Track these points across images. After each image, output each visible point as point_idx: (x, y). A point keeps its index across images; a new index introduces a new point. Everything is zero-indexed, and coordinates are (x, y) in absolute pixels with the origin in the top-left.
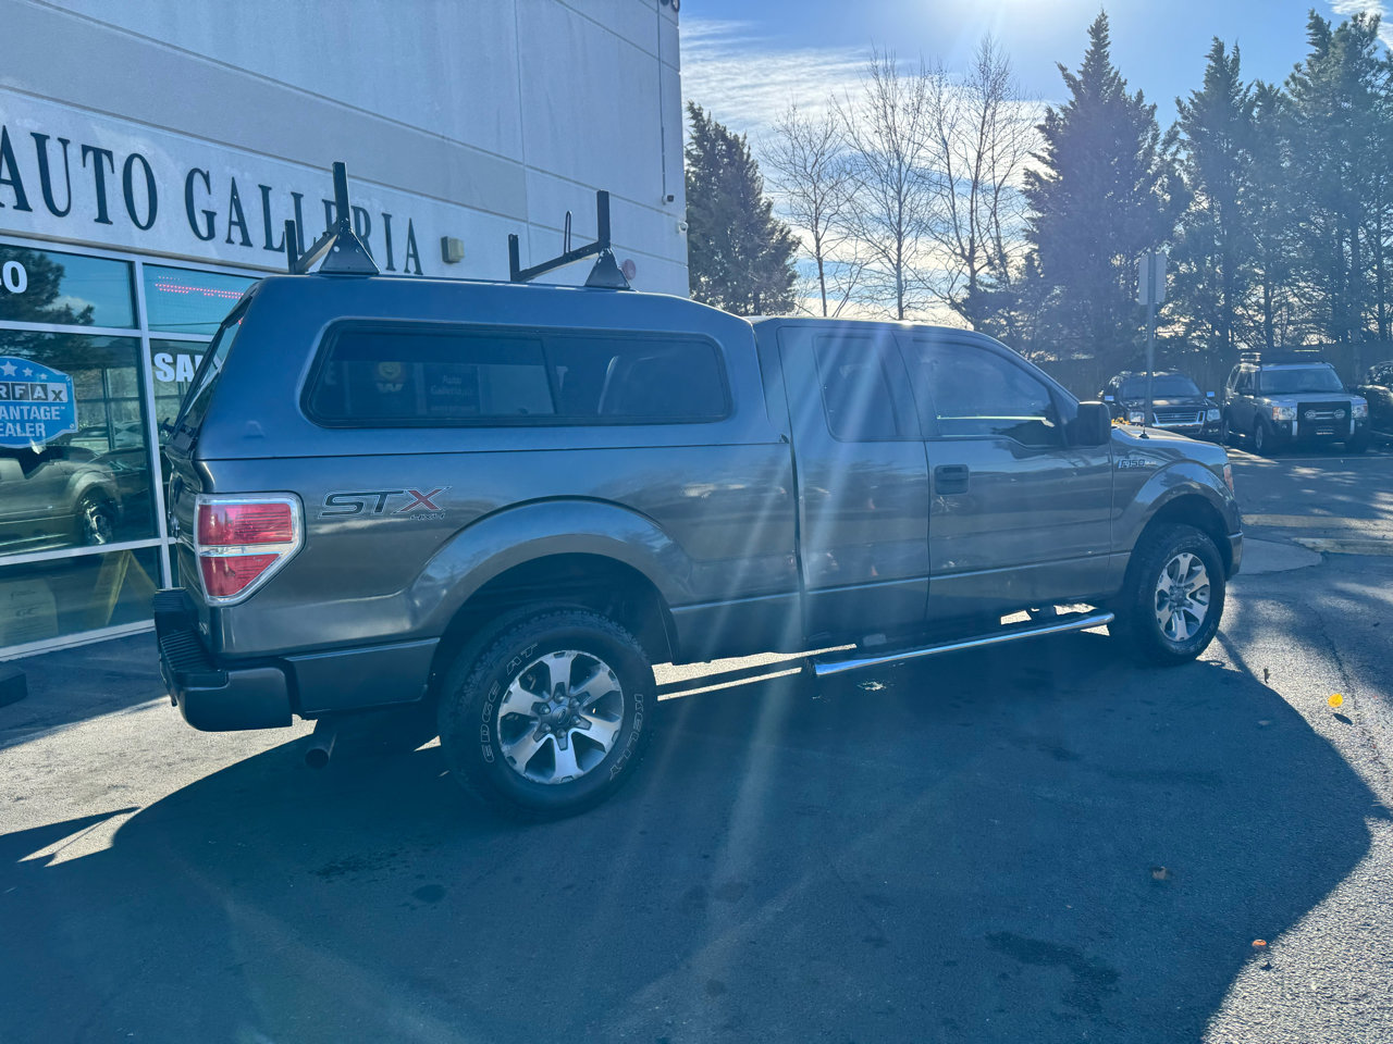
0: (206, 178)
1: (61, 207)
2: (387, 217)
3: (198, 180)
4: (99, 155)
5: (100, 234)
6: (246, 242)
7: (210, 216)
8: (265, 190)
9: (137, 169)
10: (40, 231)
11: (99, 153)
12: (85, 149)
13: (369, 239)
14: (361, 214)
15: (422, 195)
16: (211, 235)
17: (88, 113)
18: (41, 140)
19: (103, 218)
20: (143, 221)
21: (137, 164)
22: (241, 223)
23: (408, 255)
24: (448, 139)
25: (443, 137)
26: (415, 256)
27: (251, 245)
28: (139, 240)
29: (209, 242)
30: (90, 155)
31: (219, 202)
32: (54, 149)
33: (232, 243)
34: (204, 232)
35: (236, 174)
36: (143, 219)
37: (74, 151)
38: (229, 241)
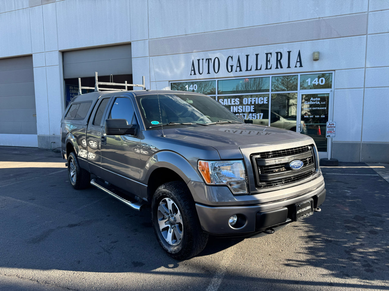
0: (232, 58)
1: (201, 73)
2: (289, 52)
3: (230, 58)
4: (209, 60)
5: (208, 76)
6: (241, 70)
7: (232, 66)
8: (247, 56)
9: (217, 60)
10: (197, 78)
11: (209, 59)
12: (206, 59)
13: (281, 61)
14: (279, 54)
15: (306, 41)
16: (232, 70)
17: (208, 52)
18: (199, 60)
19: (209, 73)
20: (216, 72)
21: (217, 59)
22: (240, 66)
23: (297, 62)
24: (322, 18)
25: (320, 18)
26: (300, 61)
27: (242, 71)
28: (216, 76)
29: (231, 72)
30: (207, 60)
31: (235, 63)
32: (201, 61)
33: (237, 71)
34: (230, 70)
35: (240, 54)
36: (216, 71)
37: (204, 60)
38: (236, 71)
